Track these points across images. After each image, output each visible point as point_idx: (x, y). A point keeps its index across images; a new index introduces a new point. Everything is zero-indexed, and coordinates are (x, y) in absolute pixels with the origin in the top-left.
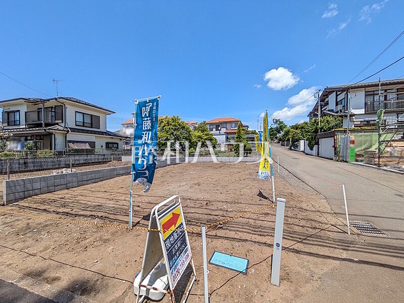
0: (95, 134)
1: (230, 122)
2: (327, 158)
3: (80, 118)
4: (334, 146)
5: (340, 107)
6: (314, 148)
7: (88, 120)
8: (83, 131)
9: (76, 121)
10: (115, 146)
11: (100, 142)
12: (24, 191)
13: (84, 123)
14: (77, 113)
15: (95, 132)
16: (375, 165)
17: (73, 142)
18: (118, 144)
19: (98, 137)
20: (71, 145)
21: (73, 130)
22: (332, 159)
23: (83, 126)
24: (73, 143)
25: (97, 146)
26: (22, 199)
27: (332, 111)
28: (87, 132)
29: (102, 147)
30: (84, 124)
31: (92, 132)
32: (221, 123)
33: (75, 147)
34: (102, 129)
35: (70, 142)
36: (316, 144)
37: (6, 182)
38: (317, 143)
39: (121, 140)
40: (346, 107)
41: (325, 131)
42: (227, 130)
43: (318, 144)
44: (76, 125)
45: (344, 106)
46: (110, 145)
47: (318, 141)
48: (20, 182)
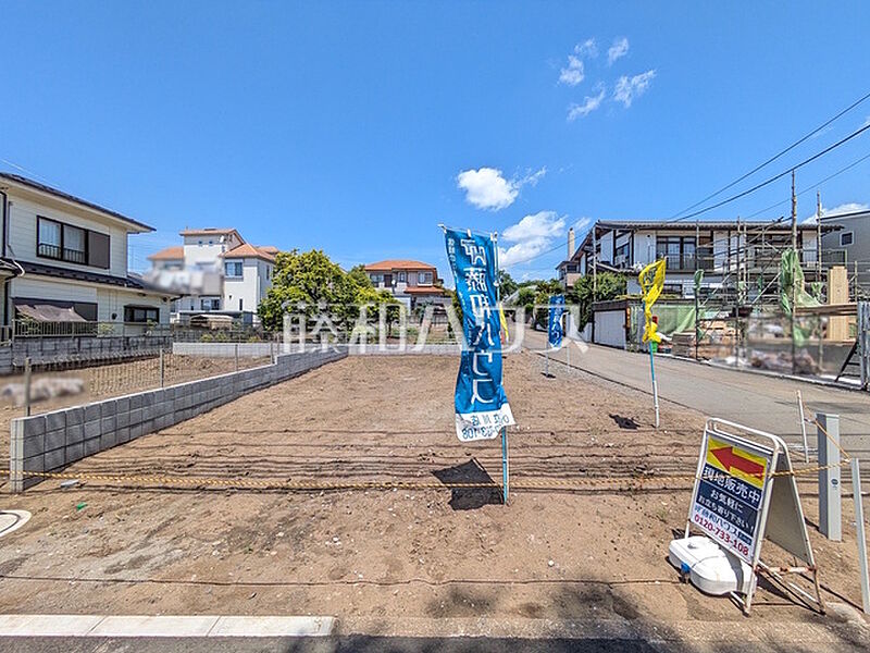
0: (97, 281)
1: (416, 271)
2: (611, 347)
3: (50, 235)
4: (625, 326)
5: (621, 259)
6: (586, 329)
7: (74, 243)
8: (62, 273)
9: (38, 246)
10: (150, 314)
11: (111, 304)
12: (65, 447)
13: (62, 249)
14: (40, 220)
15: (97, 278)
16: (690, 357)
17: (32, 302)
18: (157, 310)
19: (104, 289)
20: (24, 310)
21: (33, 269)
22: (623, 348)
23: (62, 259)
24: (32, 306)
25: (103, 316)
26: (60, 468)
27: (608, 263)
28: (75, 275)
29: (114, 317)
30: (62, 254)
31: (87, 277)
32: (397, 272)
33: (41, 315)
34: (114, 270)
35: (19, 301)
36: (589, 321)
37: (25, 421)
38: (592, 320)
39: (165, 300)
40: (630, 259)
41: (604, 298)
42: (408, 286)
43: (593, 322)
44: (38, 255)
45: (628, 257)
46: (138, 314)
47: (593, 315)
48: (57, 420)
